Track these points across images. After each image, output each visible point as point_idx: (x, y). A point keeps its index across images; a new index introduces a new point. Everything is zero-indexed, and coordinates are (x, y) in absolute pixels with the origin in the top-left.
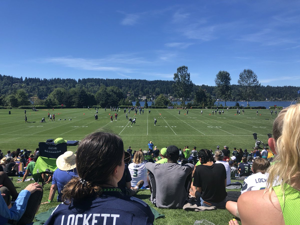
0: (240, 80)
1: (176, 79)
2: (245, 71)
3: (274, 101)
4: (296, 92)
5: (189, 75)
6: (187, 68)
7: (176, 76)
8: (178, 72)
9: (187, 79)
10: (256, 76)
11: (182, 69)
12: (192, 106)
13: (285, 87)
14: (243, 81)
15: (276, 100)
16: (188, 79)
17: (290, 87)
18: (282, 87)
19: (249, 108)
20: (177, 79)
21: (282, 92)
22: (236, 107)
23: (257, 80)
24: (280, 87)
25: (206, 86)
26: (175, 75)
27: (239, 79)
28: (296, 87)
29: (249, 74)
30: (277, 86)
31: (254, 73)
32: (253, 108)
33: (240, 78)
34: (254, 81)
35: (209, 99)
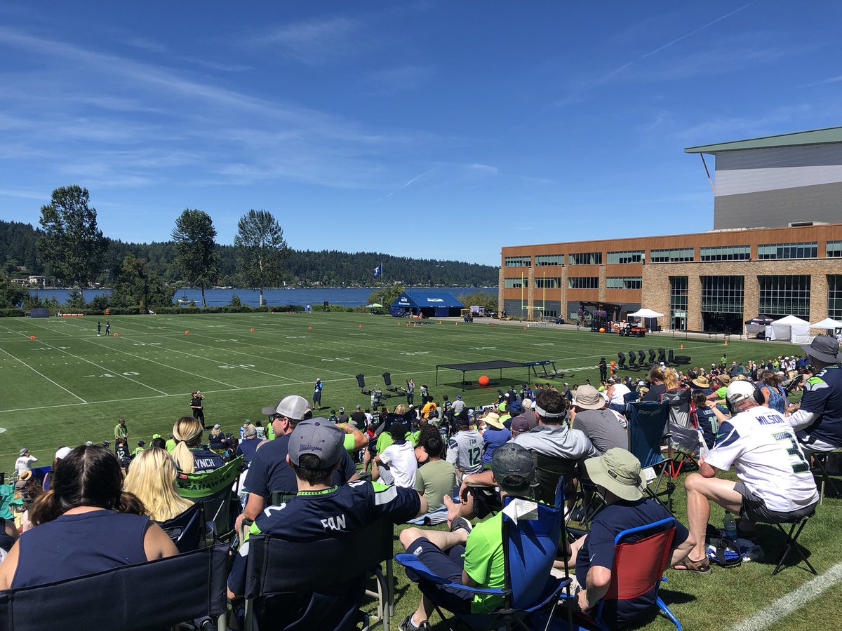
0: (241, 236)
1: (49, 224)
2: (252, 214)
3: (302, 287)
4: (347, 265)
5: (92, 216)
6: (86, 193)
7: (49, 213)
8: (53, 203)
9: (87, 226)
10: (280, 230)
11: (70, 196)
12: (108, 306)
13: (325, 253)
14: (246, 239)
15: (306, 285)
16: (90, 225)
17: (335, 255)
18: (317, 252)
19: (265, 310)
20: (52, 224)
21: (319, 265)
22: (232, 307)
23: (281, 238)
24: (315, 253)
25: (116, 241)
26: (45, 210)
27: (238, 234)
28: (348, 253)
29: (263, 222)
30: (306, 251)
31: (275, 222)
32: (275, 310)
33: (240, 233)
34: (275, 241)
35: (155, 287)
